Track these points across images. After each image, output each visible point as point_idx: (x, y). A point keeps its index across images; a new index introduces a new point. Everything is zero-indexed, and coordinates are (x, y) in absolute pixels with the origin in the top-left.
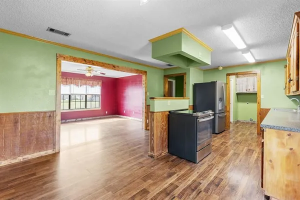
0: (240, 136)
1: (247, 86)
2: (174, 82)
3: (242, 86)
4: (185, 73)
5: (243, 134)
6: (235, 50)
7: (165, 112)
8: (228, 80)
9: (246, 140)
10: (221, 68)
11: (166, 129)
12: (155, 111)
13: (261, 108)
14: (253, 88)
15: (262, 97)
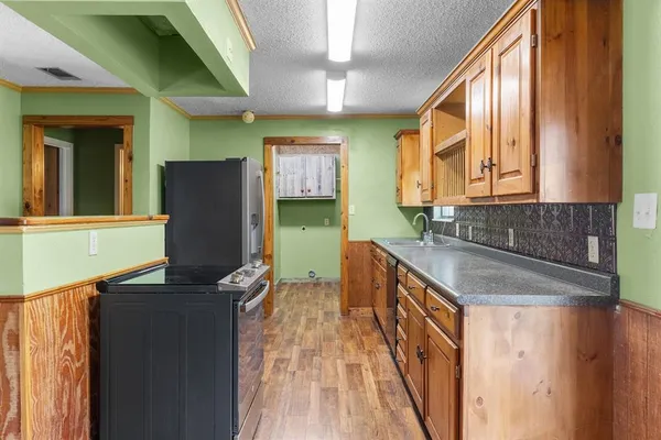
0: (307, 328)
1: (303, 180)
2: (66, 150)
3: (293, 181)
4: (130, 120)
5: (311, 321)
6: (320, 62)
7: (74, 287)
8: (266, 157)
9: (329, 339)
10: (250, 118)
11: (80, 370)
12: (27, 291)
13: (350, 239)
14: (316, 185)
15: (352, 209)
